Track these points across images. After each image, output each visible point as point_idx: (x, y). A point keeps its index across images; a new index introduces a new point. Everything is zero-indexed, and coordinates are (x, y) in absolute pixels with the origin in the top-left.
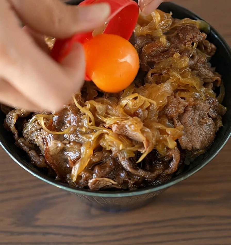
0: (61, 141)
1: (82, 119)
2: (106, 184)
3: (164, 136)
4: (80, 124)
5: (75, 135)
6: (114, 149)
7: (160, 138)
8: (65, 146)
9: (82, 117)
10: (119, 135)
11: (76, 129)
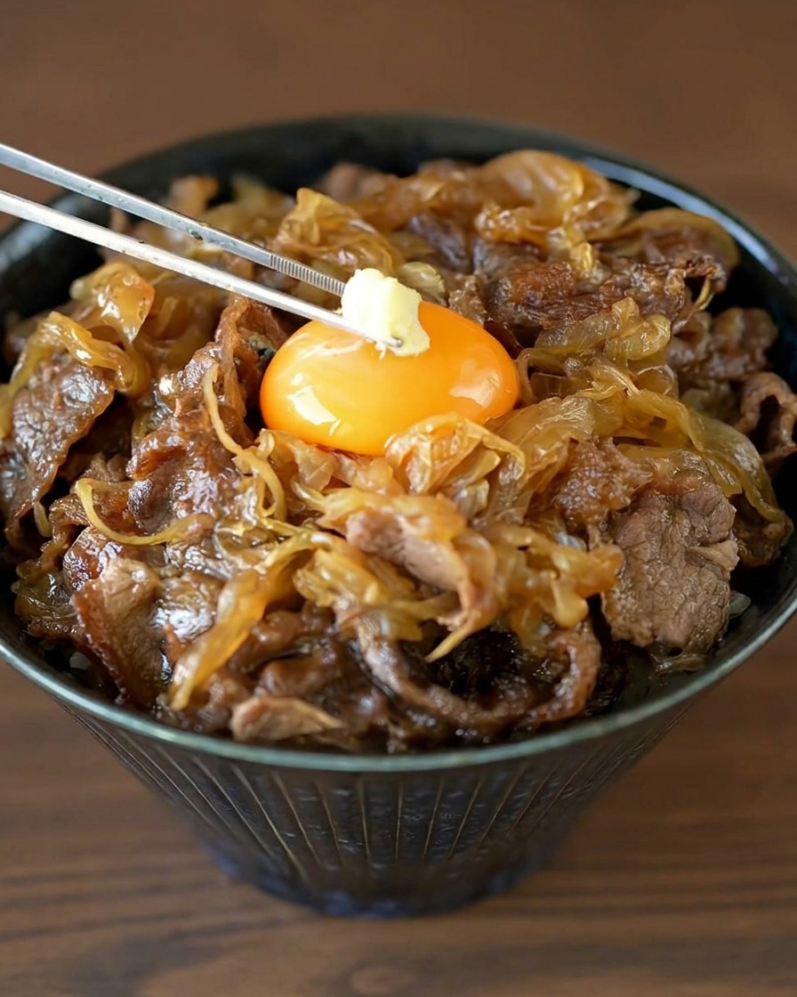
0: (149, 567)
1: (236, 492)
2: (300, 725)
3: (544, 574)
4: (227, 510)
5: (204, 548)
6: (341, 605)
7: (525, 579)
8: (162, 585)
9: (236, 485)
10: (368, 555)
11: (211, 527)
